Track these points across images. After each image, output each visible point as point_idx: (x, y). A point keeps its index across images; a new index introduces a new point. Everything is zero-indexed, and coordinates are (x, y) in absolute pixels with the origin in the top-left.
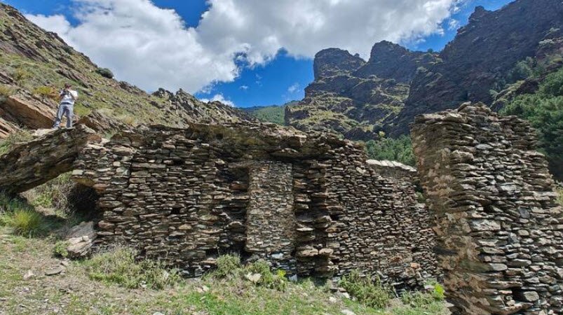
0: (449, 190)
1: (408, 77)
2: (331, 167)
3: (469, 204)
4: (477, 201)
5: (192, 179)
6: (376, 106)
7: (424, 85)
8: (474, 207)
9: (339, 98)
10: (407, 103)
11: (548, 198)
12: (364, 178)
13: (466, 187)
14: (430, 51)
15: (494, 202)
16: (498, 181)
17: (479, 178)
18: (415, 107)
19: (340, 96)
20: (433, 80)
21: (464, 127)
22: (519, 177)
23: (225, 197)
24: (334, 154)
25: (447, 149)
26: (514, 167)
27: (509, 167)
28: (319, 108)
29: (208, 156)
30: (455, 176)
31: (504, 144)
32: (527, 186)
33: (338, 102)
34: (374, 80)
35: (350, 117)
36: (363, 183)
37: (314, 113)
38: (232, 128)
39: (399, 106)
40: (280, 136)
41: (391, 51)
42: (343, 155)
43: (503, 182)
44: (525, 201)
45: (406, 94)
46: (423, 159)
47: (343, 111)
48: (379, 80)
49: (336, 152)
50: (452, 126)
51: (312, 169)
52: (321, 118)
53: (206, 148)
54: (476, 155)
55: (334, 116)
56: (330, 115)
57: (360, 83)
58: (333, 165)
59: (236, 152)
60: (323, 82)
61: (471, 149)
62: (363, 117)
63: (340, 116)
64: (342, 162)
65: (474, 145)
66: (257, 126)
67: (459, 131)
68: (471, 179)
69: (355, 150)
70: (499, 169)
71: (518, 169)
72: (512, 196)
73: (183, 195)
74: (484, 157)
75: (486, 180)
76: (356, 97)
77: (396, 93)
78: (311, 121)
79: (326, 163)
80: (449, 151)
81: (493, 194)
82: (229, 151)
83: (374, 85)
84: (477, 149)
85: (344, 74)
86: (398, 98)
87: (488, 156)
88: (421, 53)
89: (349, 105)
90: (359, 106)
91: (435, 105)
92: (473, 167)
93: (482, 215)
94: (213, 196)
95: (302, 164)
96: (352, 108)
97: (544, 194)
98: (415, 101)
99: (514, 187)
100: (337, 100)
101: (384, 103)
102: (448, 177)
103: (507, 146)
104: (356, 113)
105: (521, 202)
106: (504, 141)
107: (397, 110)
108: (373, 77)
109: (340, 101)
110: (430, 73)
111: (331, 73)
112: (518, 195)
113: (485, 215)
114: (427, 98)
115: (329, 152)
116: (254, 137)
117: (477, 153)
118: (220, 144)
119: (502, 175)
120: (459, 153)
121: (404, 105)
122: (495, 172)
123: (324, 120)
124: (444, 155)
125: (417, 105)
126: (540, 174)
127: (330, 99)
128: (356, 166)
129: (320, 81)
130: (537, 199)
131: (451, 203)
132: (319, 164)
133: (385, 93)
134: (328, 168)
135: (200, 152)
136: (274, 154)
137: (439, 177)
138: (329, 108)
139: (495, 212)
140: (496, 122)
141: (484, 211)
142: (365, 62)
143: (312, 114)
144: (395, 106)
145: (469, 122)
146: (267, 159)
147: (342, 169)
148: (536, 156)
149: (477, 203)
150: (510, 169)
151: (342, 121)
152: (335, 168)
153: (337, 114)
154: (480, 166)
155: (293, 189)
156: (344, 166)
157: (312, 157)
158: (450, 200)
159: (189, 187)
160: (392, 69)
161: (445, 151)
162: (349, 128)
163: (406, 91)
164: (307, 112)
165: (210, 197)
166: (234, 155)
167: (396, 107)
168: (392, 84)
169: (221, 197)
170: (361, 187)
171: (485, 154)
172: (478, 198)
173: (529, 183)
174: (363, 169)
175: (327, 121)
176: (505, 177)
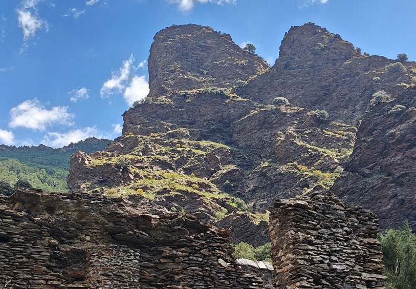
0: (291, 265)
1: (354, 111)
2: (188, 256)
3: (301, 276)
4: (309, 274)
5: (21, 260)
6: (283, 168)
7: (384, 130)
8: (305, 278)
9: (203, 143)
10: (349, 166)
11: (375, 279)
12: (228, 272)
13: (302, 262)
14: (403, 58)
15: (324, 277)
16: (332, 261)
17: (314, 257)
18: (365, 176)
19: (206, 138)
20: (401, 122)
21: (309, 213)
22: (352, 260)
23: (60, 283)
24: (192, 241)
25: (292, 231)
26: (349, 251)
27: (345, 251)
28: (155, 162)
29: (40, 233)
30: (296, 254)
31: (346, 231)
32: (357, 268)
33: (200, 152)
34: (283, 108)
35: (226, 189)
36: (225, 279)
37: (142, 173)
38: (68, 200)
39: (332, 170)
40: (127, 214)
41: (323, 50)
42: (203, 242)
43: (336, 261)
44: (351, 279)
45: (348, 147)
46: (276, 241)
47: (210, 174)
48: (295, 109)
49: (195, 238)
50: (299, 211)
51: (163, 257)
52: (158, 185)
53: (37, 223)
54: (317, 238)
55: (190, 184)
56: (179, 180)
57: (252, 112)
58: (190, 253)
59: (69, 231)
60: (168, 101)
61: (314, 232)
62: (253, 191)
63: (202, 186)
64: (201, 251)
65: (316, 230)
66: (99, 200)
67: (305, 216)
68: (307, 256)
69: (218, 237)
70: (335, 251)
71: (353, 253)
72: (341, 273)
73: (11, 278)
74: (323, 240)
75: (321, 259)
76: (242, 144)
77: (327, 142)
78: (133, 192)
79: (182, 252)
80: (294, 233)
81: (324, 270)
82: (62, 229)
83: (282, 120)
84: (319, 233)
85: (218, 90)
86: (332, 153)
87: (327, 240)
88: (384, 60)
89: (226, 162)
90: (248, 165)
91: (403, 176)
92: (311, 247)
93: (311, 285)
94: (47, 281)
95: (152, 252)
96: (232, 167)
97: (373, 275)
98: (364, 164)
99: (344, 267)
100: (198, 147)
101: (304, 161)
102: (291, 255)
103: (348, 233)
104: (238, 180)
105: (347, 279)
106: (345, 228)
107: (328, 179)
108: (280, 103)
109: (204, 149)
110: (398, 107)
111: (189, 84)
112: (347, 274)
113: (313, 286)
114: (390, 160)
115: (186, 238)
116: (95, 214)
117: (318, 236)
118: (52, 220)
119: (336, 256)
120: (301, 235)
121: (342, 170)
122: (331, 253)
123: (165, 190)
124: (290, 236)
125: (367, 171)
126: (374, 260)
127: (182, 144)
128: (218, 258)
129: (163, 99)
130: (364, 279)
131: (290, 277)
132: (174, 252)
133: (304, 140)
134: (184, 257)
135: (31, 227)
136: (118, 236)
137: (285, 256)
138: (179, 163)
139: (323, 284)
140: (341, 210)
141: (313, 282)
142: (266, 66)
143: (137, 176)
144: (323, 170)
145: (316, 209)
146: (110, 242)
147: (201, 259)
148: (375, 244)
149: (308, 276)
150: (345, 253)
151: (207, 197)
152: (192, 258)
153: (195, 180)
154: (318, 248)
155: (140, 280)
156: (204, 256)
157: (165, 243)
158: (290, 274)
159: (18, 268)
160: (323, 88)
161: (291, 233)
162: (222, 214)
163: (348, 140)
164: (126, 170)
165: (42, 281)
166: (68, 234)
167: (327, 175)
168: (320, 122)
169: (56, 282)
170: (223, 283)
171: (324, 238)
172: (310, 272)
173: (361, 265)
174: (226, 261)
175: (173, 193)
176: (339, 258)
